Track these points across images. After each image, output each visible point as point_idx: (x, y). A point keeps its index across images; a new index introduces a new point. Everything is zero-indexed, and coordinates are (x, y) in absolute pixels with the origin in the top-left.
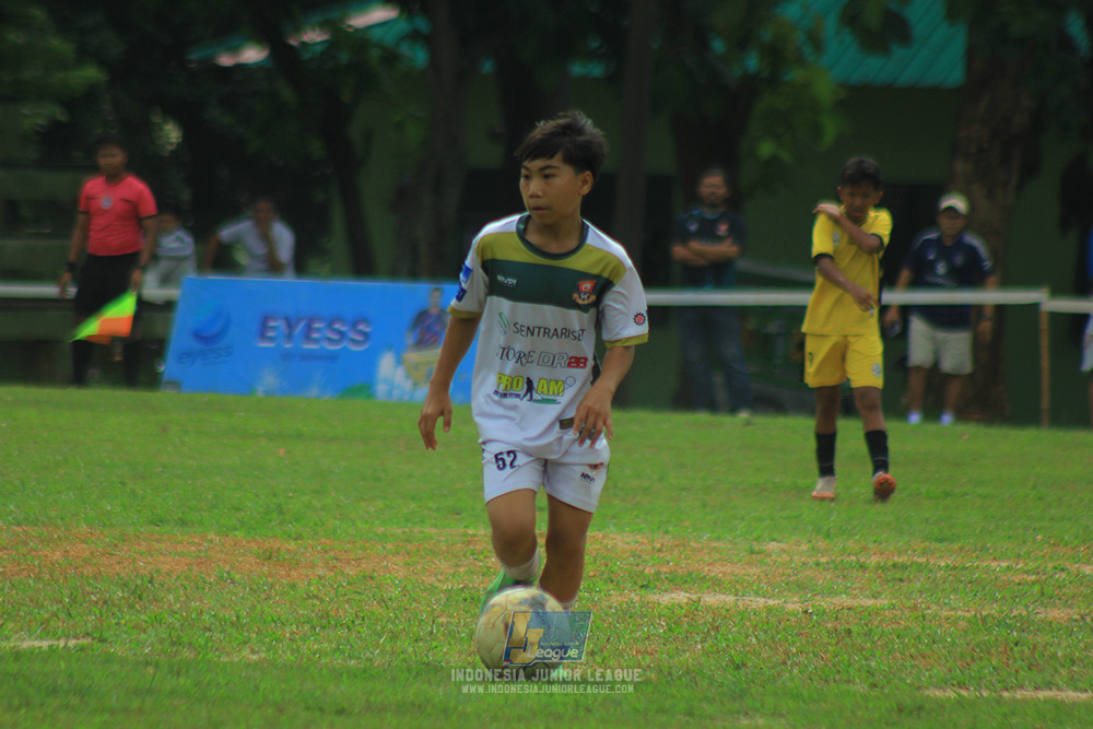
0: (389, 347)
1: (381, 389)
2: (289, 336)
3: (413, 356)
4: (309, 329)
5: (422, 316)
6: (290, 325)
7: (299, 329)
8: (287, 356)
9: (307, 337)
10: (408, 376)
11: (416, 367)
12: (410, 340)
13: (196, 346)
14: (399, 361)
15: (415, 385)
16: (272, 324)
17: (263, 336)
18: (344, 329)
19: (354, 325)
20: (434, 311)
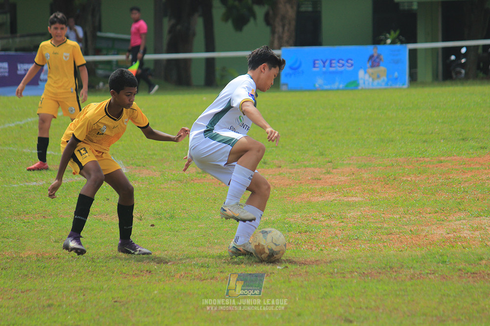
0: (361, 68)
1: (361, 82)
2: (324, 66)
3: (371, 70)
4: (331, 63)
5: (371, 57)
6: (324, 63)
7: (327, 63)
8: (325, 73)
9: (331, 66)
10: (370, 76)
11: (372, 74)
12: (368, 65)
13: (291, 71)
14: (366, 72)
15: (373, 80)
16: (317, 62)
17: (314, 67)
18: (343, 62)
19: (347, 62)
20: (375, 55)
